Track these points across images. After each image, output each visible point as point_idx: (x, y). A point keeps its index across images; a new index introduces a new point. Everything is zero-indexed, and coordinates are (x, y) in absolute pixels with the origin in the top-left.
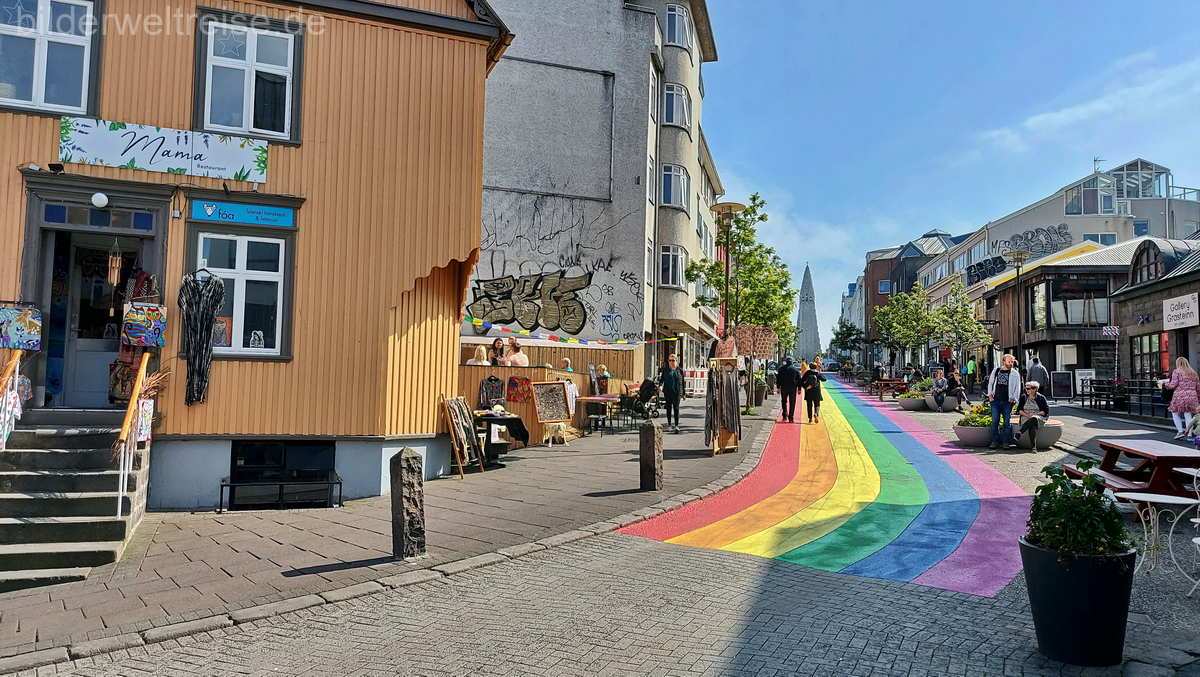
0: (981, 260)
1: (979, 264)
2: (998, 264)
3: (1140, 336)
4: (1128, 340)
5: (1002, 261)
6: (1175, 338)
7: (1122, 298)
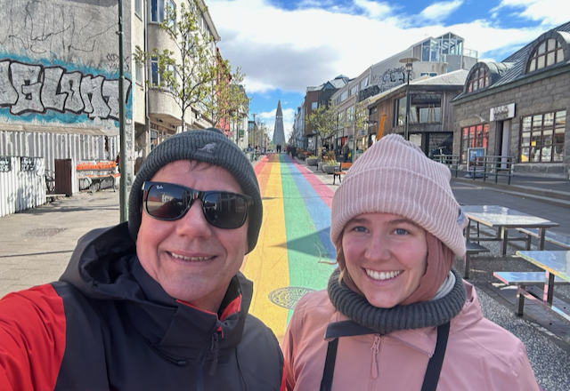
0: (367, 87)
1: (366, 90)
2: (376, 90)
3: (469, 127)
4: (459, 129)
5: (378, 88)
6: (495, 127)
7: (458, 102)
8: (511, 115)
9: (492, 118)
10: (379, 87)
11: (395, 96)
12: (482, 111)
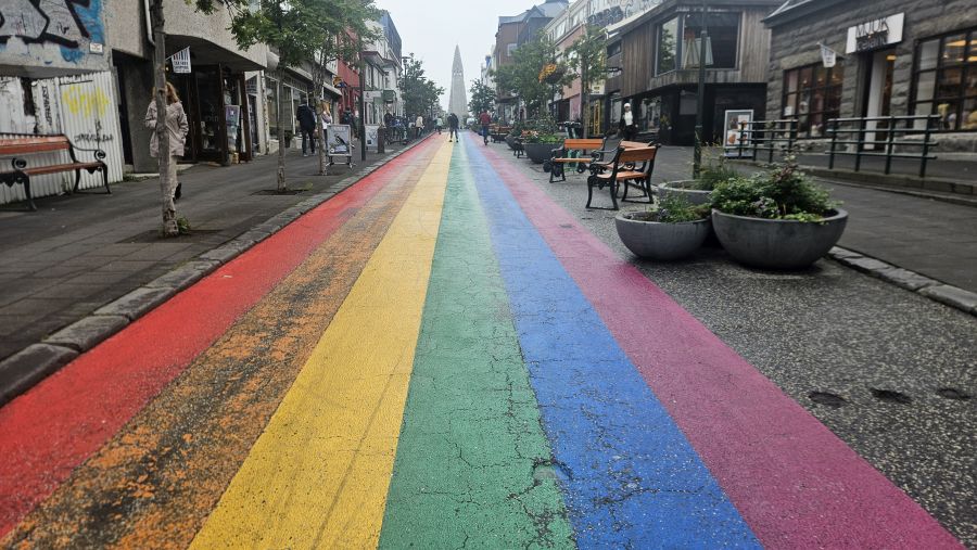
0: (602, 9)
1: (600, 14)
2: (617, 13)
3: (799, 69)
4: (780, 74)
5: (620, 12)
6: (856, 63)
7: (778, 22)
8: (895, 37)
9: (851, 47)
10: (623, 9)
11: (654, 19)
12: (830, 35)
